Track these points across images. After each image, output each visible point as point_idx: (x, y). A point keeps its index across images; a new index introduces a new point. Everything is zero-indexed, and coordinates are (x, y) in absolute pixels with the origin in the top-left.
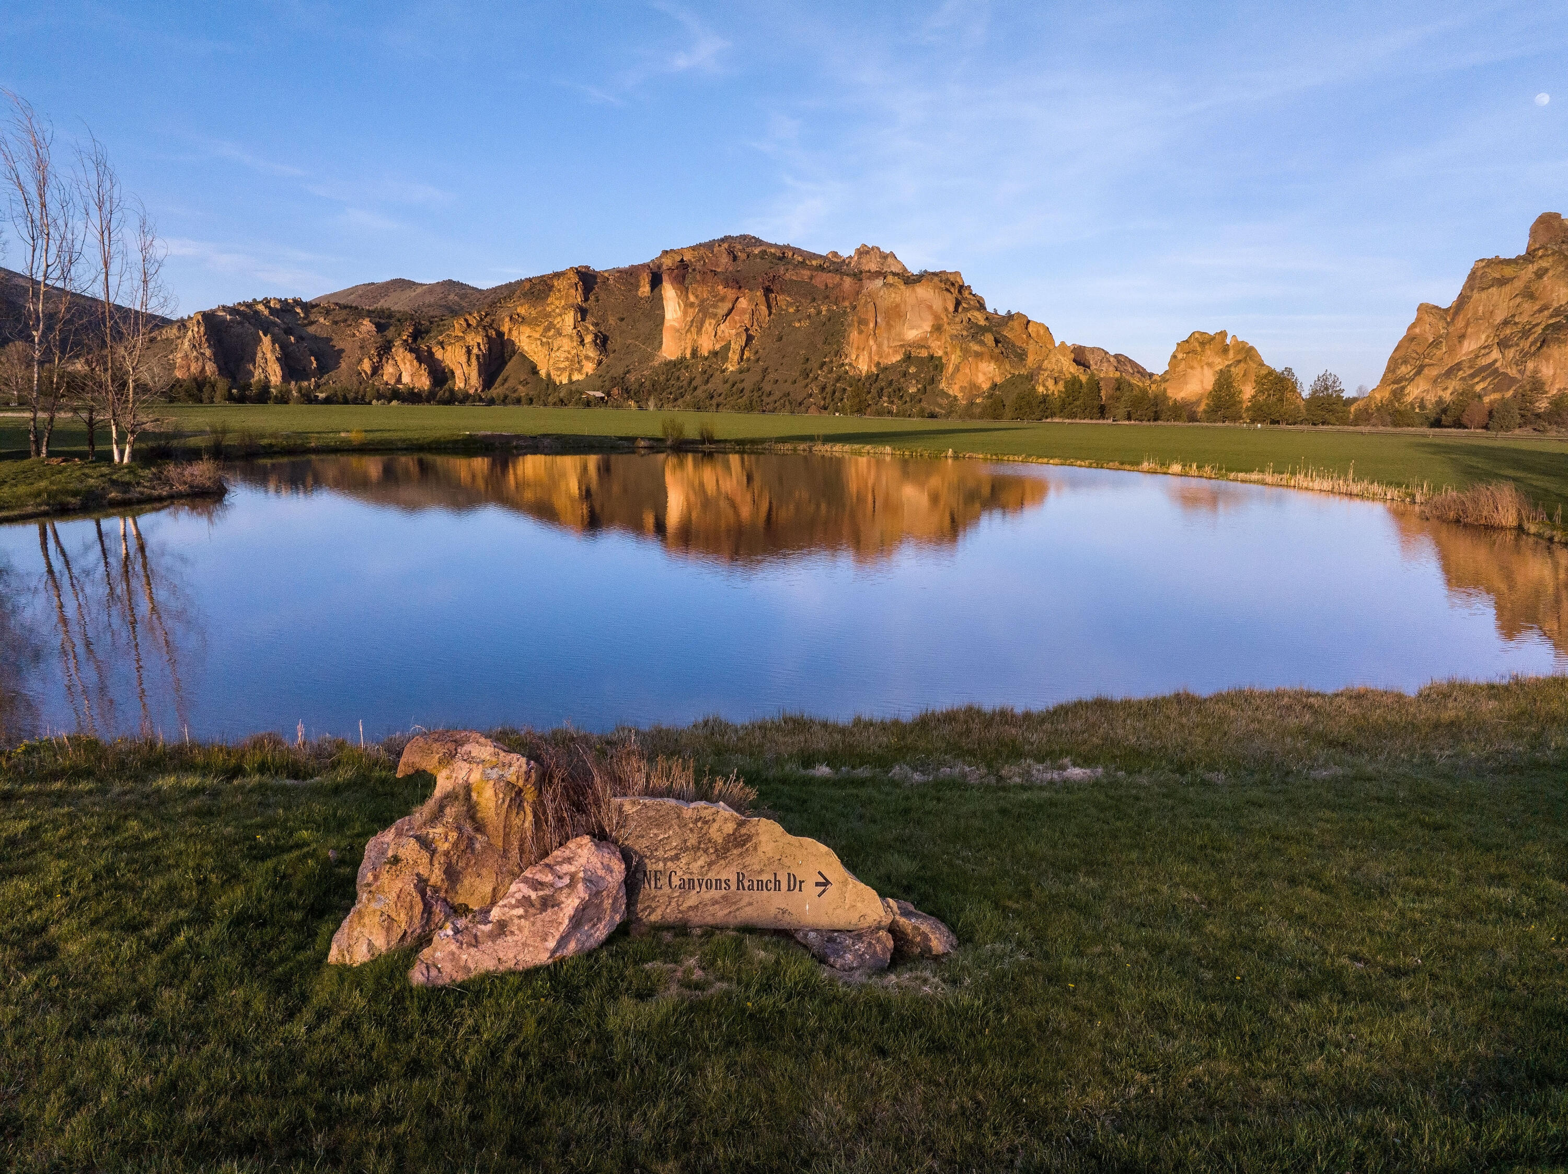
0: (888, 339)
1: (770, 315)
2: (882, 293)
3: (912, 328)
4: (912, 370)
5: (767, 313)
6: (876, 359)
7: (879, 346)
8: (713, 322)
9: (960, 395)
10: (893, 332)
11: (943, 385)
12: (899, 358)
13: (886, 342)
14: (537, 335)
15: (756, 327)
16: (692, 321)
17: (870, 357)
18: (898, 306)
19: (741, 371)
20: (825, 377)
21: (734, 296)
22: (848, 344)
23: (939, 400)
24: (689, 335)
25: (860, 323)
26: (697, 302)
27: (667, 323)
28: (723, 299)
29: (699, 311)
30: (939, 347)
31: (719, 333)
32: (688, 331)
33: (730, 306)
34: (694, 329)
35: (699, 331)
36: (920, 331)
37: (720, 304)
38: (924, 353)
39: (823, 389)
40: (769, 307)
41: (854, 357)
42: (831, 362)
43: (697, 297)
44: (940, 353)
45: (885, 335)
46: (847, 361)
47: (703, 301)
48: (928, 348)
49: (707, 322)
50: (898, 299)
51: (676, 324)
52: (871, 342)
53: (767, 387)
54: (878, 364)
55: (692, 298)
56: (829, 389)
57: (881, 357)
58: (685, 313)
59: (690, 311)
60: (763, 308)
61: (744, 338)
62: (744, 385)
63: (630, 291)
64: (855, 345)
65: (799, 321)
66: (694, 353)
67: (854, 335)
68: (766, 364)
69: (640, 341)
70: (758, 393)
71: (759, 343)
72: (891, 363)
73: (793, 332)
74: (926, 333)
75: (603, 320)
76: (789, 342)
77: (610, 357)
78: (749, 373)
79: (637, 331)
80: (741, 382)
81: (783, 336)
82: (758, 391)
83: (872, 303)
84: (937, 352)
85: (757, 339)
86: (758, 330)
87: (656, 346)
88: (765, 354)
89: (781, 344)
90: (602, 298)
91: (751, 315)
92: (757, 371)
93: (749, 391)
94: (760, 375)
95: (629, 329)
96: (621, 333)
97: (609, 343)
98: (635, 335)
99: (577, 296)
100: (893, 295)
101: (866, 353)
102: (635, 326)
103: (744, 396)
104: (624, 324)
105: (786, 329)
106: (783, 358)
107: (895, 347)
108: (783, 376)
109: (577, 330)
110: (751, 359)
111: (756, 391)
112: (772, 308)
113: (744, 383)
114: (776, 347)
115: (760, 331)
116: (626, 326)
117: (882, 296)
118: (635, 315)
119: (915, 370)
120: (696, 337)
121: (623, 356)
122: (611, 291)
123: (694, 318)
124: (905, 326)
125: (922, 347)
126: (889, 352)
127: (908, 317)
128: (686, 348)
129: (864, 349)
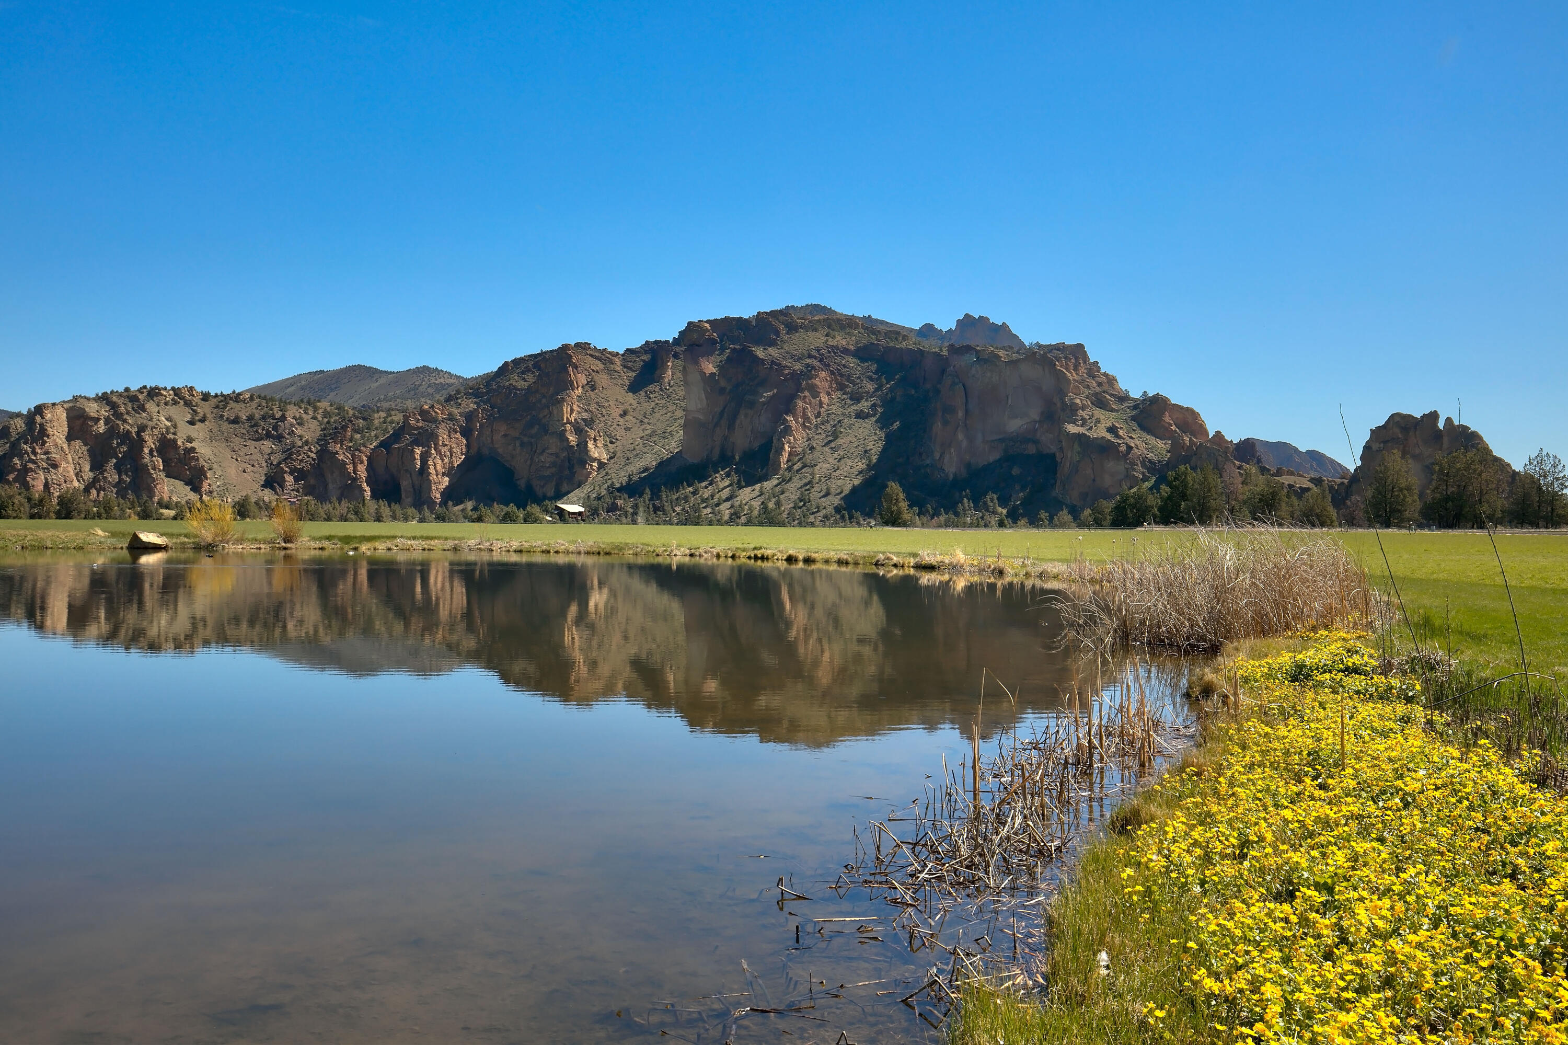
0: (984, 431)
1: (823, 403)
2: (974, 371)
3: (1015, 416)
4: (1016, 471)
5: (819, 400)
6: (967, 457)
7: (971, 440)
8: (750, 412)
10: (990, 421)
11: (1056, 491)
12: (997, 457)
13: (980, 435)
14: (514, 433)
15: (804, 417)
16: (722, 412)
17: (959, 455)
18: (995, 388)
21: (779, 379)
22: (930, 437)
24: (718, 430)
25: (945, 411)
26: (728, 387)
27: (690, 416)
29: (732, 399)
30: (1051, 441)
31: (758, 427)
33: (773, 391)
34: (724, 423)
36: (1026, 420)
38: (1031, 449)
41: (937, 456)
43: (728, 380)
44: (1053, 449)
45: (979, 426)
46: (928, 462)
47: (736, 387)
48: (1036, 442)
49: (742, 413)
50: (996, 378)
51: (701, 417)
52: (960, 436)
54: (969, 464)
55: (722, 383)
57: (973, 455)
58: (712, 402)
59: (720, 400)
64: (940, 440)
66: (724, 454)
67: (938, 427)
68: (818, 467)
69: (653, 439)
70: (804, 508)
71: (809, 439)
72: (986, 463)
73: (856, 424)
74: (1035, 422)
75: (604, 413)
76: (849, 438)
77: (612, 461)
78: (795, 479)
79: (649, 427)
80: (783, 493)
81: (842, 430)
82: (804, 505)
83: (961, 385)
84: (1052, 447)
85: (808, 434)
86: (810, 422)
87: (673, 445)
88: (816, 454)
89: (840, 441)
90: (604, 385)
91: (800, 404)
92: (805, 477)
93: (792, 505)
94: (810, 483)
95: (638, 425)
96: (628, 429)
97: (611, 442)
98: (647, 432)
99: (571, 382)
100: (989, 374)
101: (952, 450)
102: (646, 421)
103: (784, 511)
104: (631, 418)
105: (846, 420)
106: (840, 459)
107: (993, 441)
108: (840, 483)
109: (568, 426)
110: (799, 461)
111: (802, 504)
112: (828, 394)
113: (787, 494)
114: (833, 445)
115: (811, 424)
116: (634, 420)
117: (973, 376)
118: (647, 406)
119: (1019, 472)
120: (726, 433)
121: (628, 459)
122: (616, 375)
123: (724, 408)
124: (1006, 413)
125: (1030, 440)
126: (984, 449)
127: (1009, 403)
128: (713, 448)
129: (950, 445)
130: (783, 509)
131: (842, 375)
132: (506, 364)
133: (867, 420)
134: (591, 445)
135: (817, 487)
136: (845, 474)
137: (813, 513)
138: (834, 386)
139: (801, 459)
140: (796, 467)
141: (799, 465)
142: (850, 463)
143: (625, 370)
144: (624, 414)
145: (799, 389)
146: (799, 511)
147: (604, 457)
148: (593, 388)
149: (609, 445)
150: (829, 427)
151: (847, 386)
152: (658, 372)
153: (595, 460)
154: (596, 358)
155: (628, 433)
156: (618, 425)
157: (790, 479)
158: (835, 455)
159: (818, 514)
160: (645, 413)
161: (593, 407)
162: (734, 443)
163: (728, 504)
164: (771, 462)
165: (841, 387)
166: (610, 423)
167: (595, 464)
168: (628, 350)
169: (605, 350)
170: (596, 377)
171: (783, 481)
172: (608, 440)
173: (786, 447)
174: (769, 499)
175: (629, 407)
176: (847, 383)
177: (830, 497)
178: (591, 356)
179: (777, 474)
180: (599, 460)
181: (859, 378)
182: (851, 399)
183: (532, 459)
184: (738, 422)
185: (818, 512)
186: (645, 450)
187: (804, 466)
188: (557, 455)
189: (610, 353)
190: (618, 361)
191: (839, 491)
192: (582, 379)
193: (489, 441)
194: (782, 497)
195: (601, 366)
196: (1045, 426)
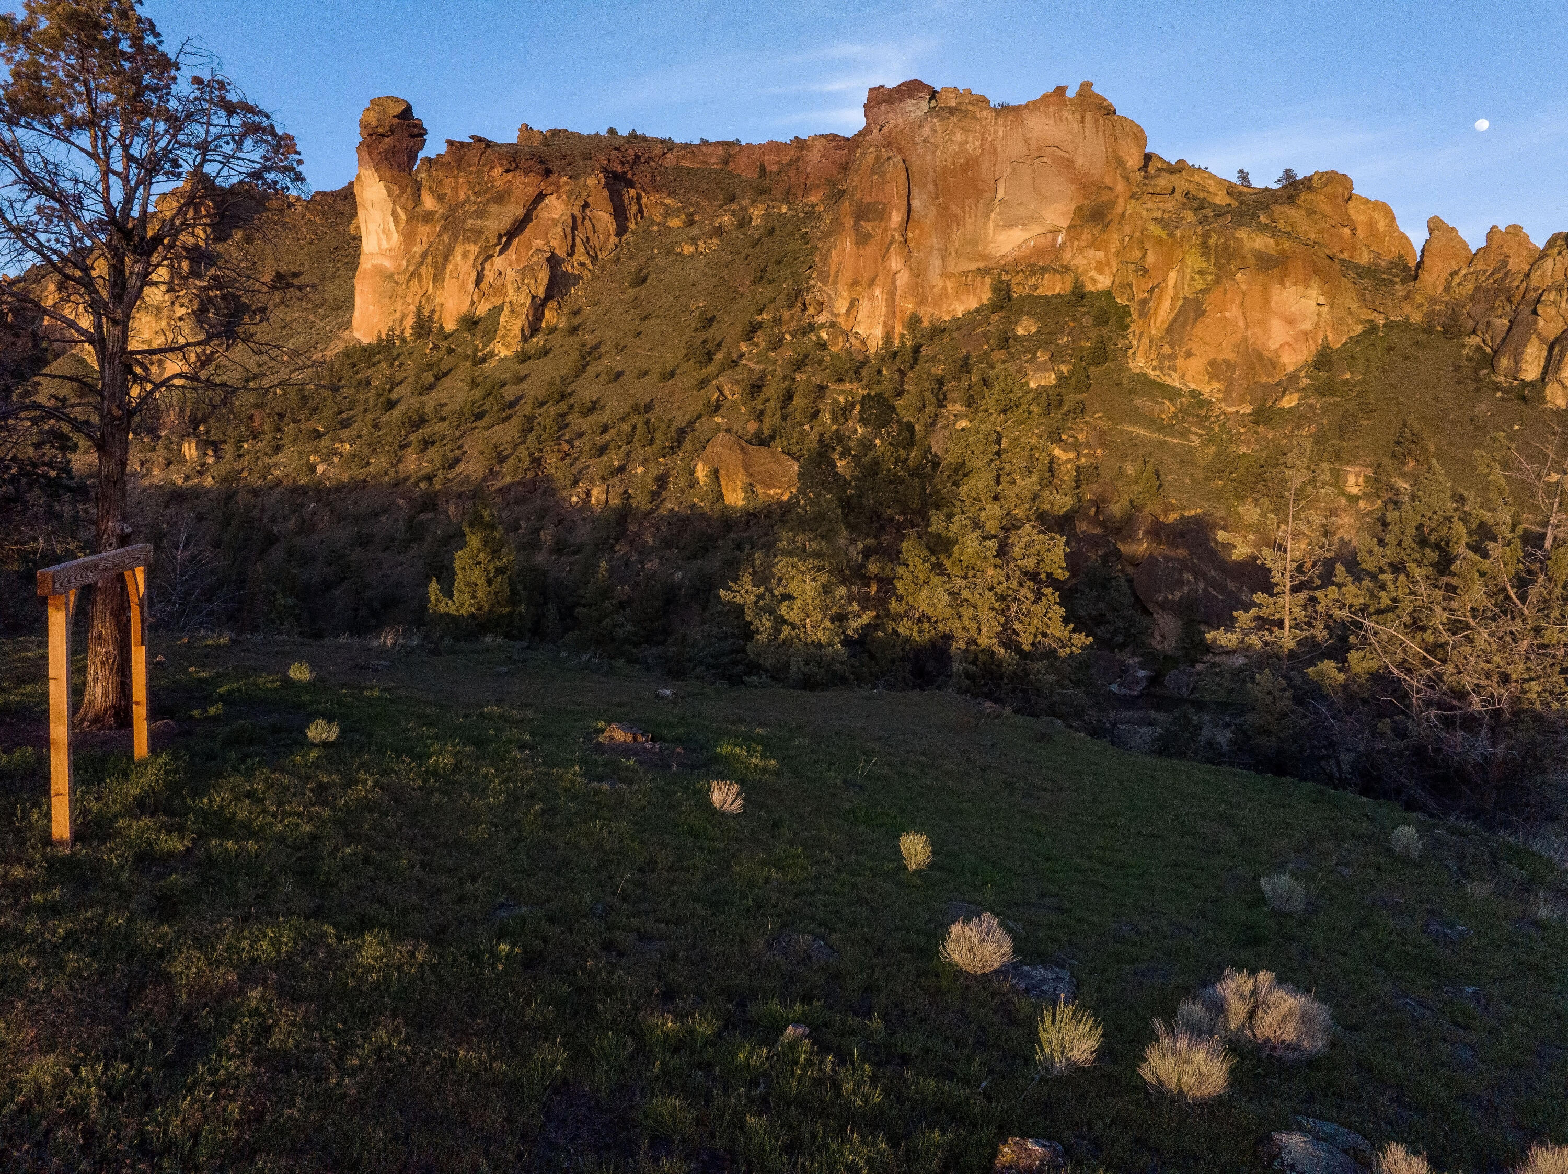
0: (944, 254)
1: (621, 230)
2: (925, 133)
3: (1011, 224)
4: (1025, 328)
5: (612, 227)
6: (908, 306)
7: (918, 273)
8: (474, 249)
9: (1210, 390)
10: (957, 233)
11: (1139, 364)
12: (973, 304)
13: (936, 262)
15: (580, 254)
16: (424, 255)
17: (891, 303)
18: (971, 164)
19: (523, 358)
20: (762, 358)
21: (532, 191)
22: (824, 277)
23: (1140, 402)
24: (414, 284)
25: (861, 215)
26: (440, 210)
27: (366, 263)
28: (501, 197)
29: (444, 229)
30: (1100, 267)
31: (490, 276)
32: (416, 274)
33: (520, 212)
34: (427, 271)
35: (438, 278)
36: (1037, 229)
37: (493, 208)
38: (1054, 286)
39: (755, 388)
40: (620, 214)
41: (842, 306)
42: (778, 321)
43: (441, 198)
44: (1109, 280)
45: (935, 242)
46: (822, 318)
47: (453, 208)
48: (1064, 270)
49: (460, 251)
50: (972, 148)
51: (387, 264)
52: (895, 263)
53: (586, 391)
54: (915, 320)
55: (429, 202)
56: (773, 390)
57: (922, 302)
58: (409, 236)
59: (424, 232)
60: (604, 218)
61: (544, 277)
62: (525, 386)
63: (333, 225)
64: (847, 274)
65: (694, 241)
66: (423, 327)
67: (843, 251)
72: (947, 318)
73: (676, 264)
74: (1056, 232)
76: (660, 287)
78: (542, 359)
80: (512, 384)
81: (649, 274)
83: (898, 162)
84: (1101, 278)
89: (642, 292)
92: (564, 354)
101: (877, 292)
105: (657, 258)
107: (964, 274)
110: (558, 326)
117: (925, 142)
119: (1034, 330)
120: (430, 290)
123: (430, 247)
124: (992, 217)
125: (1044, 270)
126: (945, 288)
127: (1001, 193)
128: (404, 316)
129: (872, 283)
133: (695, 257)
136: (649, 345)
145: (569, 203)
150: (624, 270)
158: (633, 314)
164: (501, 332)
179: (511, 353)
184: (450, 267)
196: (1084, 236)
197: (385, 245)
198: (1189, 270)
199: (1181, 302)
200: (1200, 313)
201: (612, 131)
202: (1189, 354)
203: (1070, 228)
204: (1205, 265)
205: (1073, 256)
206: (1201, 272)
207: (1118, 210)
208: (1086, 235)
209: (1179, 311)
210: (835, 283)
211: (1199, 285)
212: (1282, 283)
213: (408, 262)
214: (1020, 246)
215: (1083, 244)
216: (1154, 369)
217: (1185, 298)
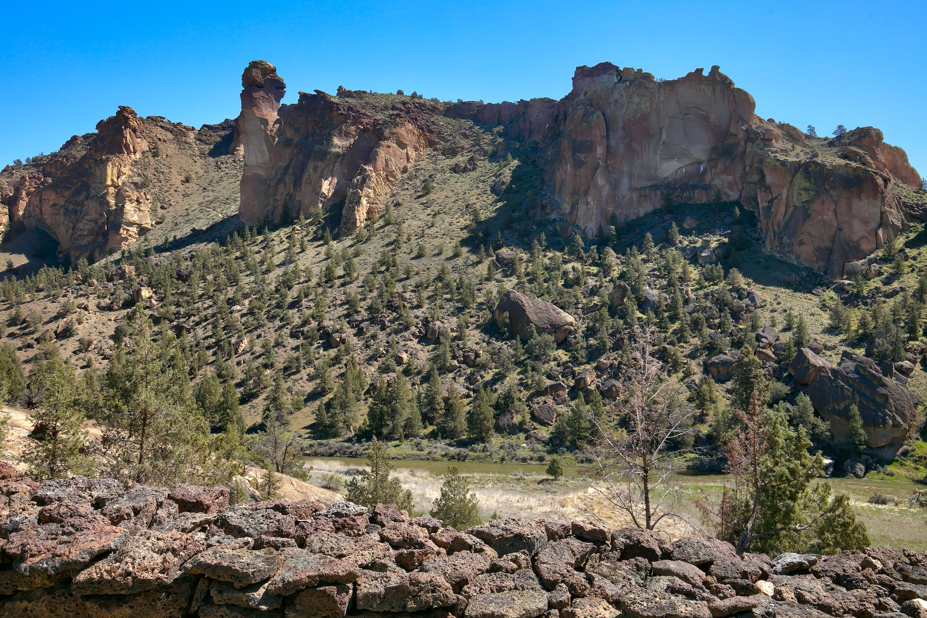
0: (631, 175)
2: (616, 95)
4: (688, 224)
6: (610, 209)
7: (615, 187)
10: (638, 162)
12: (650, 209)
13: (626, 180)
14: (62, 201)
15: (388, 171)
16: (287, 168)
18: (645, 117)
24: (281, 187)
25: (576, 149)
27: (247, 172)
29: (300, 150)
30: (731, 186)
32: (282, 180)
34: (289, 179)
35: (297, 183)
36: (687, 161)
38: (701, 198)
41: (566, 208)
45: (624, 168)
46: (554, 216)
47: (305, 137)
48: (707, 188)
49: (311, 165)
50: (645, 106)
51: (262, 173)
52: (600, 180)
58: (276, 155)
59: (286, 151)
64: (568, 188)
66: (287, 214)
68: (405, 225)
69: (213, 205)
70: (388, 274)
71: (393, 195)
72: (634, 218)
73: (452, 179)
74: (700, 163)
75: (162, 177)
76: (444, 193)
77: (159, 226)
78: (374, 239)
79: (211, 194)
80: (357, 255)
81: (435, 185)
82: (387, 270)
83: (599, 113)
84: (732, 193)
85: (392, 190)
86: (394, 177)
87: (233, 209)
88: (402, 210)
89: (432, 196)
90: (169, 152)
91: (382, 154)
92: (388, 236)
93: (369, 270)
94: (395, 241)
95: (200, 191)
96: (185, 195)
97: (162, 208)
98: (207, 199)
99: (127, 147)
100: (636, 99)
101: (590, 199)
102: (210, 188)
103: (357, 279)
104: (194, 185)
105: (439, 175)
106: (435, 215)
107: (643, 188)
108: (436, 242)
109: (112, 190)
110: (380, 218)
111: (383, 268)
112: (416, 150)
113: (362, 257)
114: (424, 200)
115: (397, 180)
116: (196, 187)
117: (616, 101)
118: (215, 175)
120: (292, 191)
121: (176, 224)
122: (187, 146)
123: (290, 163)
124: (659, 152)
125: (694, 187)
126: (631, 198)
127: (664, 137)
128: (275, 208)
129: (586, 193)
130: (355, 275)
131: (431, 132)
132: (74, 138)
133: (464, 175)
134: (129, 207)
135: (405, 248)
136: (443, 232)
137: (400, 280)
138: (423, 142)
139: (383, 216)
140: (376, 226)
141: (381, 223)
142: (448, 219)
143: (198, 142)
144: (187, 180)
145: (381, 137)
146: (379, 277)
147: (148, 222)
148: (155, 155)
149: (159, 210)
150: (418, 182)
151: (437, 143)
152: (232, 145)
153: (131, 224)
154: (167, 130)
155: (187, 199)
156: (176, 191)
157: (368, 239)
158: (429, 211)
159: (408, 282)
160: (211, 181)
161: (149, 173)
162: (300, 202)
163: (279, 271)
164: (343, 220)
165: (431, 144)
166: (166, 189)
167: (134, 230)
168: (205, 126)
169: (179, 124)
170: (160, 145)
171: (358, 242)
172: (159, 205)
173: (364, 201)
174: (338, 264)
175: (193, 176)
176: (437, 140)
177: (423, 260)
178: (162, 127)
179: (351, 234)
180: (139, 225)
181: (450, 135)
182: (443, 154)
183: (74, 228)
184: (305, 176)
185: (407, 278)
186: (201, 215)
187: (387, 224)
188: (95, 221)
189: (185, 127)
190: (192, 135)
191: (436, 252)
192: (143, 145)
193: (38, 211)
194: (356, 260)
195: (170, 136)
196: (719, 166)
197: (260, 160)
198: (796, 188)
199: (792, 209)
200: (807, 216)
201: (400, 93)
202: (801, 243)
203: (710, 160)
204: (807, 184)
205: (712, 179)
206: (805, 189)
207: (741, 149)
208: (720, 166)
209: (792, 215)
210: (560, 192)
211: (805, 197)
212: (859, 197)
213: (276, 173)
214: (676, 172)
215: (718, 171)
216: (779, 253)
217: (795, 206)
